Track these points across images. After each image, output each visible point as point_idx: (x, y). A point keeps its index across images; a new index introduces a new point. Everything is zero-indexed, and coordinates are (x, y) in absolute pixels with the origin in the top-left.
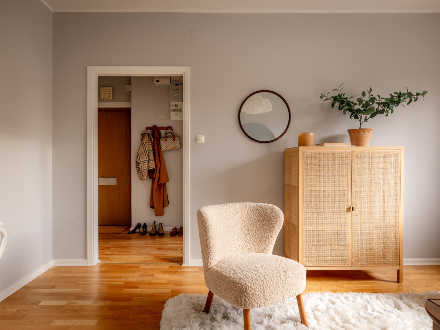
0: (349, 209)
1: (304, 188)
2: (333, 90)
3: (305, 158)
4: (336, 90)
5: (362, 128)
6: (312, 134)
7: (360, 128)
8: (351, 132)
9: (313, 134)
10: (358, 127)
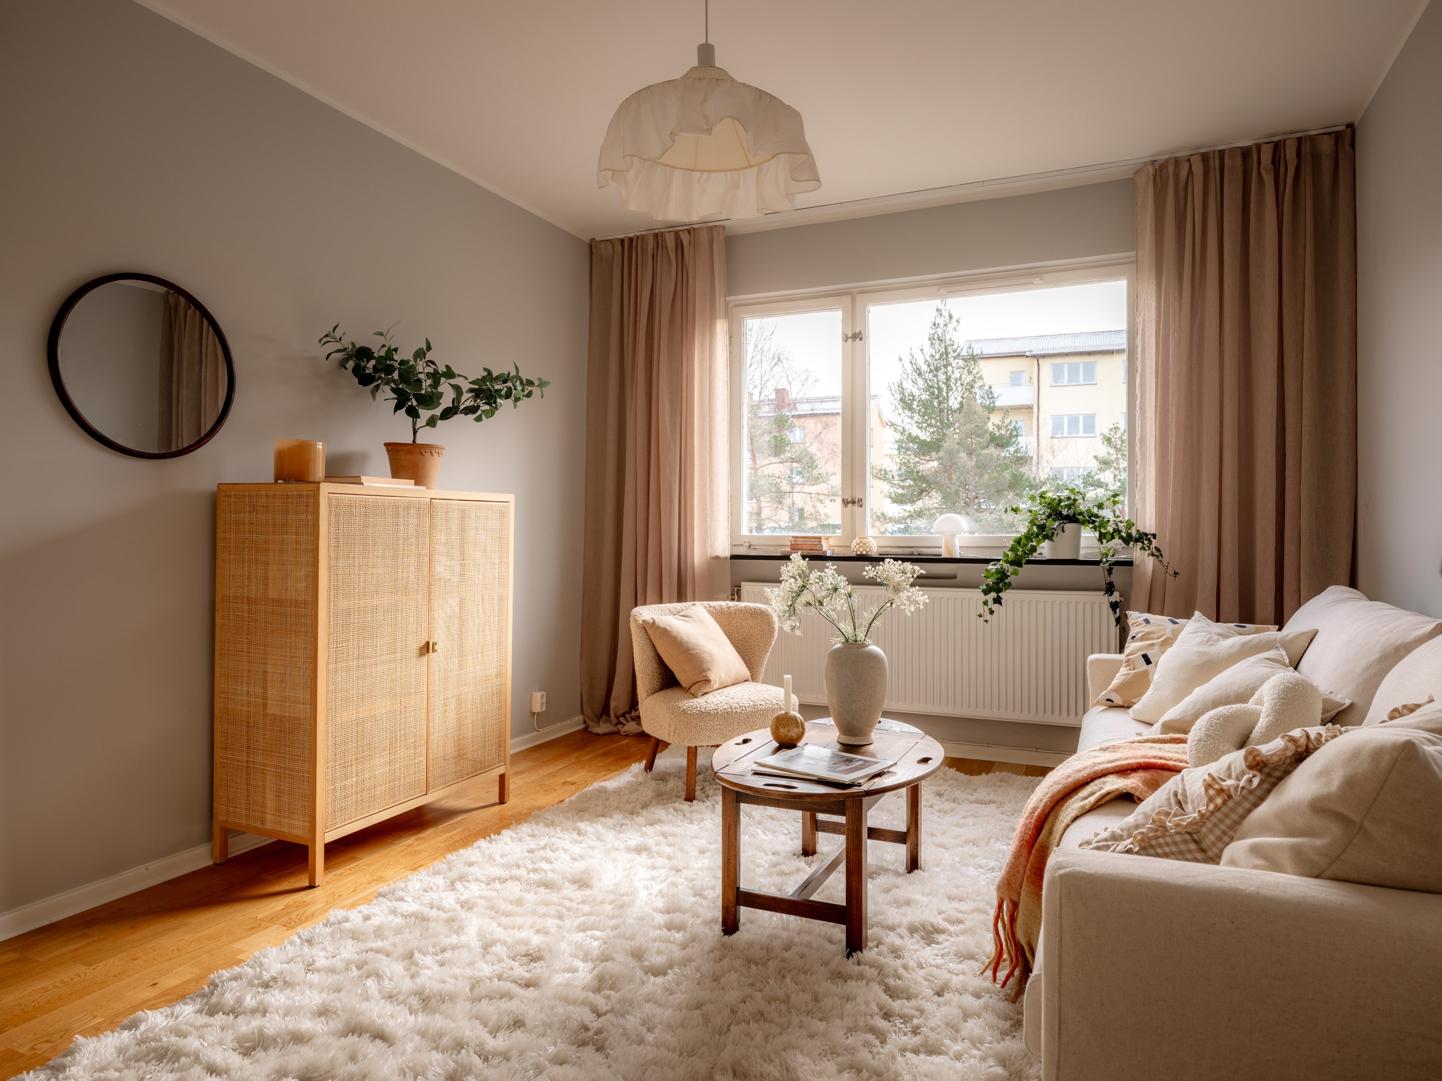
0: (426, 648)
1: (332, 604)
2: (375, 334)
3: (333, 518)
4: (381, 334)
5: (418, 441)
6: (320, 446)
7: (414, 442)
8: (393, 449)
9: (323, 446)
10: (410, 441)
